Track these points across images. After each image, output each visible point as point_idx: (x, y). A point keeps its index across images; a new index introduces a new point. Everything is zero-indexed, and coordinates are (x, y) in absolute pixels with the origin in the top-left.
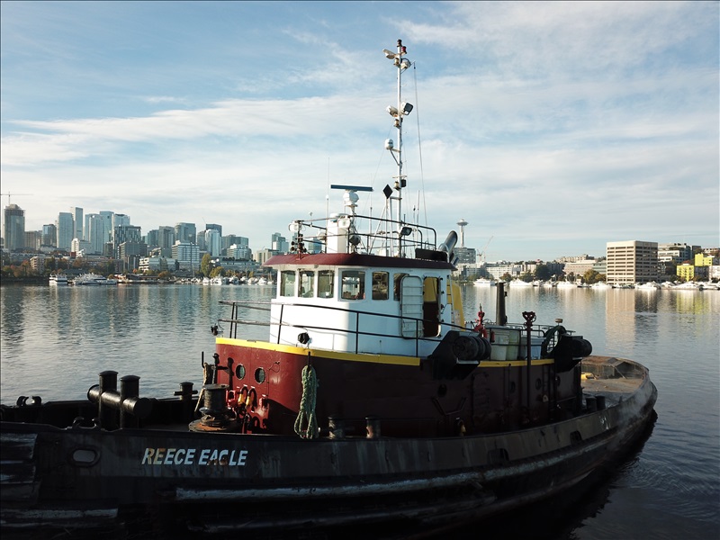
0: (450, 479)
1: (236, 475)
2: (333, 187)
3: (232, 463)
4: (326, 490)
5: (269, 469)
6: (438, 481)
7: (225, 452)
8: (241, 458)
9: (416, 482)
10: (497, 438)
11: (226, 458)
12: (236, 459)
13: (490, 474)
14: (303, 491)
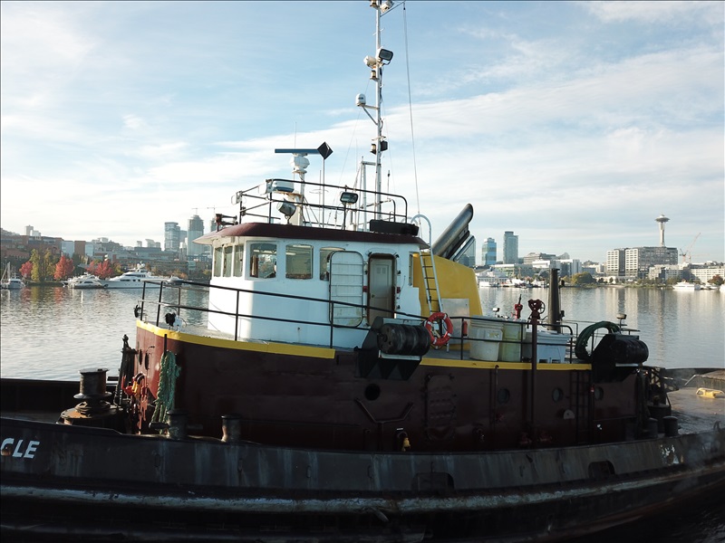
0: (334, 504)
1: (20, 468)
2: (277, 151)
3: (16, 454)
4: (133, 499)
5: (66, 464)
6: (313, 504)
7: (10, 441)
8: (30, 449)
9: (276, 501)
10: (437, 458)
11: (11, 448)
12: (23, 449)
13: (408, 505)
14: (100, 496)
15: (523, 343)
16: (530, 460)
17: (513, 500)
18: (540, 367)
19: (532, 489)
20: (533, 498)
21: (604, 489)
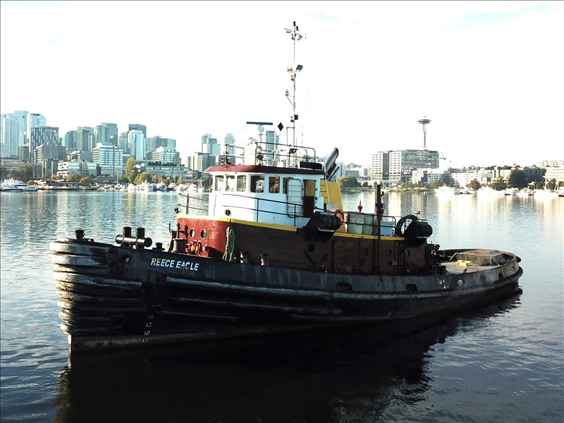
0: (309, 293)
1: (193, 274)
2: (248, 123)
3: (191, 269)
4: (238, 287)
5: (210, 273)
6: (302, 292)
7: (188, 263)
8: (196, 267)
9: (288, 290)
10: (345, 276)
11: (189, 266)
12: (193, 267)
13: (336, 295)
14: (226, 285)
15: (373, 225)
16: (382, 280)
17: (376, 297)
18: (382, 238)
19: (383, 293)
20: (384, 297)
21: (413, 296)
